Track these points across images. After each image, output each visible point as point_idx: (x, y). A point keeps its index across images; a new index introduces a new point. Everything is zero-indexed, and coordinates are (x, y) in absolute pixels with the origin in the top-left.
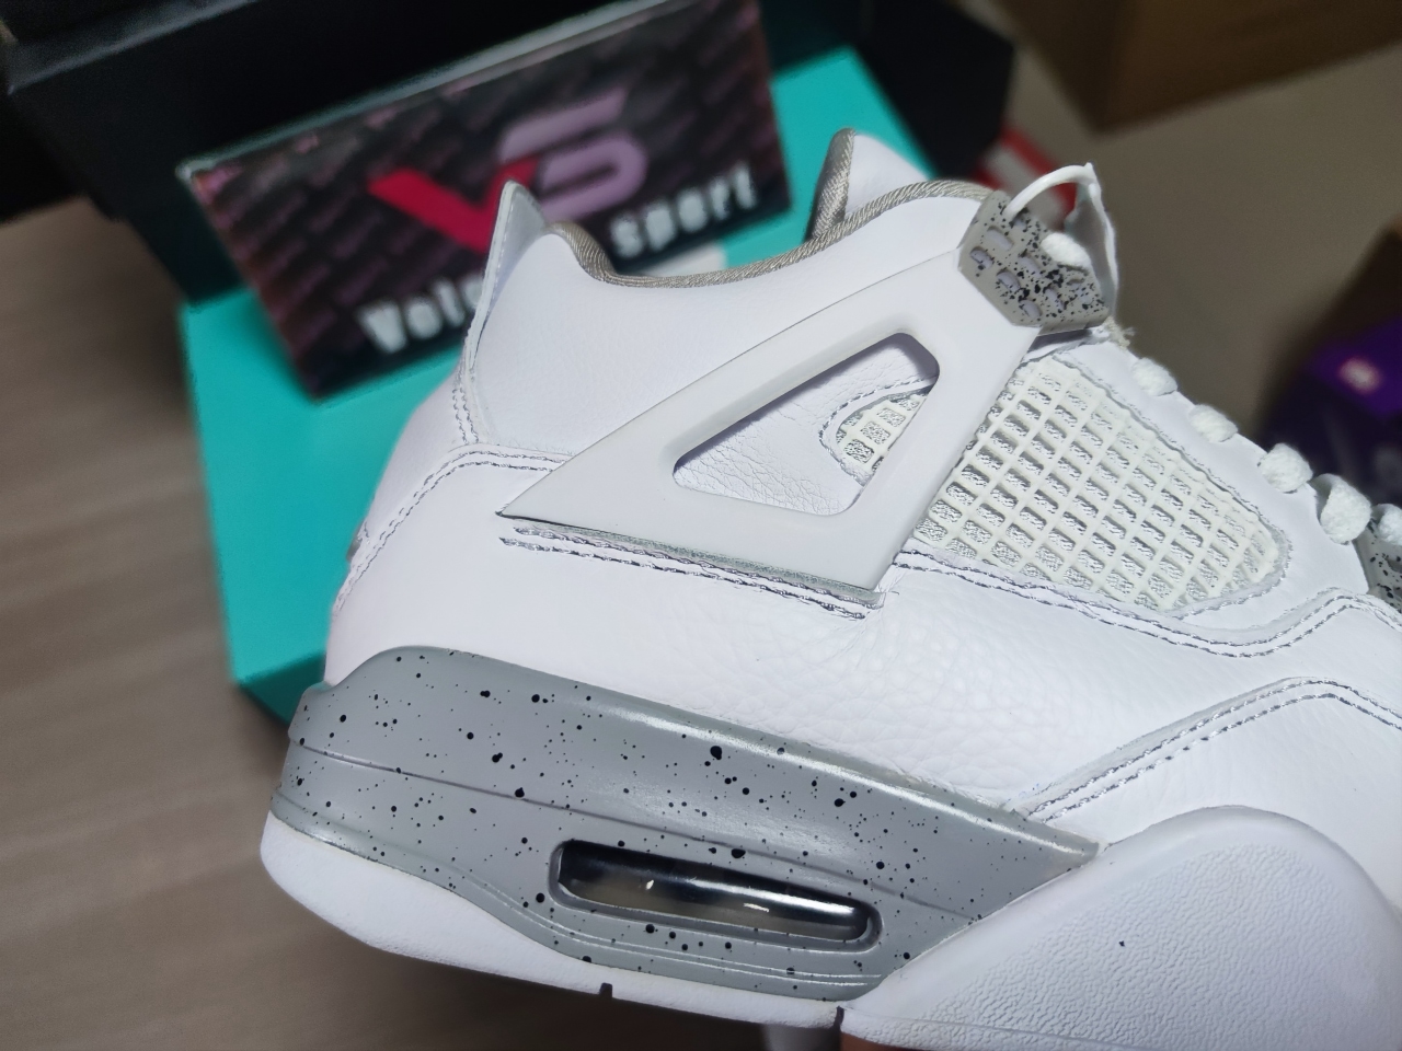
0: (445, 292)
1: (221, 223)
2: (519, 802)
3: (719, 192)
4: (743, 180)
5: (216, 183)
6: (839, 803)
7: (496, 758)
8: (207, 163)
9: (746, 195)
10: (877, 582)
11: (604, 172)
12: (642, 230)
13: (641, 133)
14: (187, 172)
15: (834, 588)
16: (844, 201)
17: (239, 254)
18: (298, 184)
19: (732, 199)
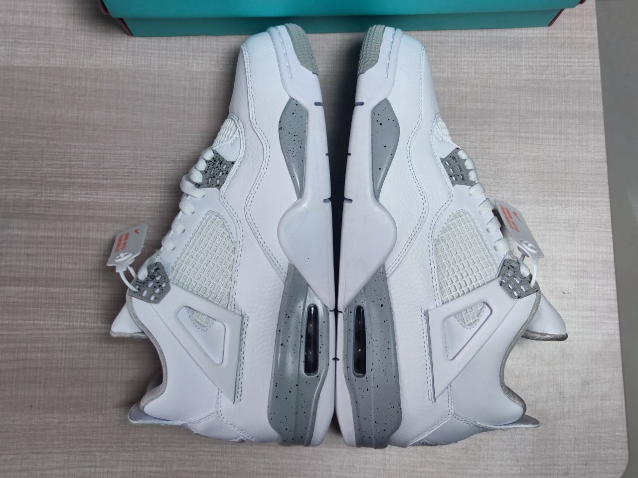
2: (299, 386)
6: (289, 317)
7: (290, 392)
10: (239, 314)
15: (242, 324)
16: (139, 333)
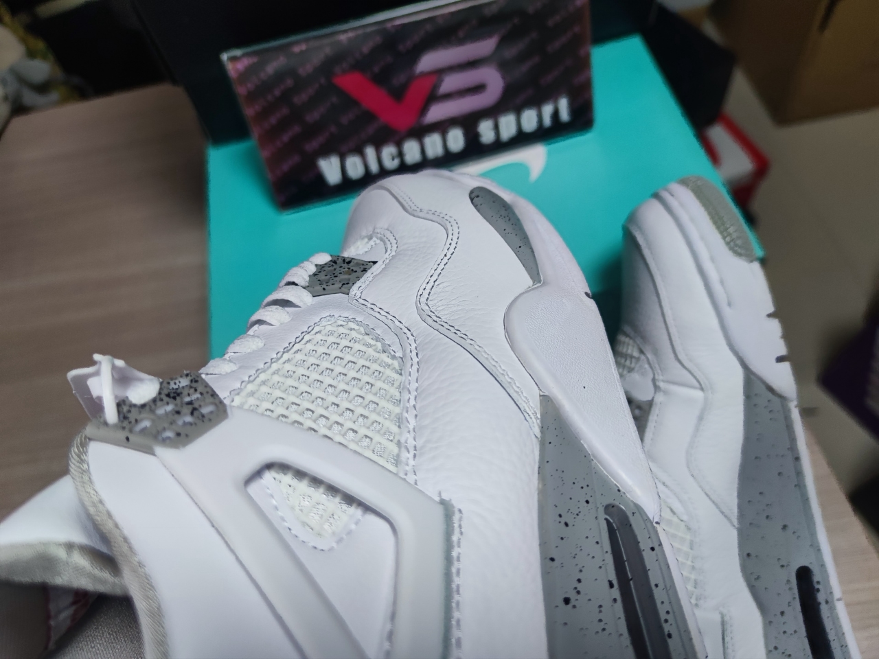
0: (370, 152)
1: (241, 91)
3: (548, 110)
4: (563, 104)
5: (241, 66)
6: (566, 524)
8: (237, 52)
9: (565, 115)
11: (478, 88)
12: (496, 128)
13: (504, 66)
14: (225, 57)
17: (249, 112)
18: (291, 72)
19: (556, 115)
